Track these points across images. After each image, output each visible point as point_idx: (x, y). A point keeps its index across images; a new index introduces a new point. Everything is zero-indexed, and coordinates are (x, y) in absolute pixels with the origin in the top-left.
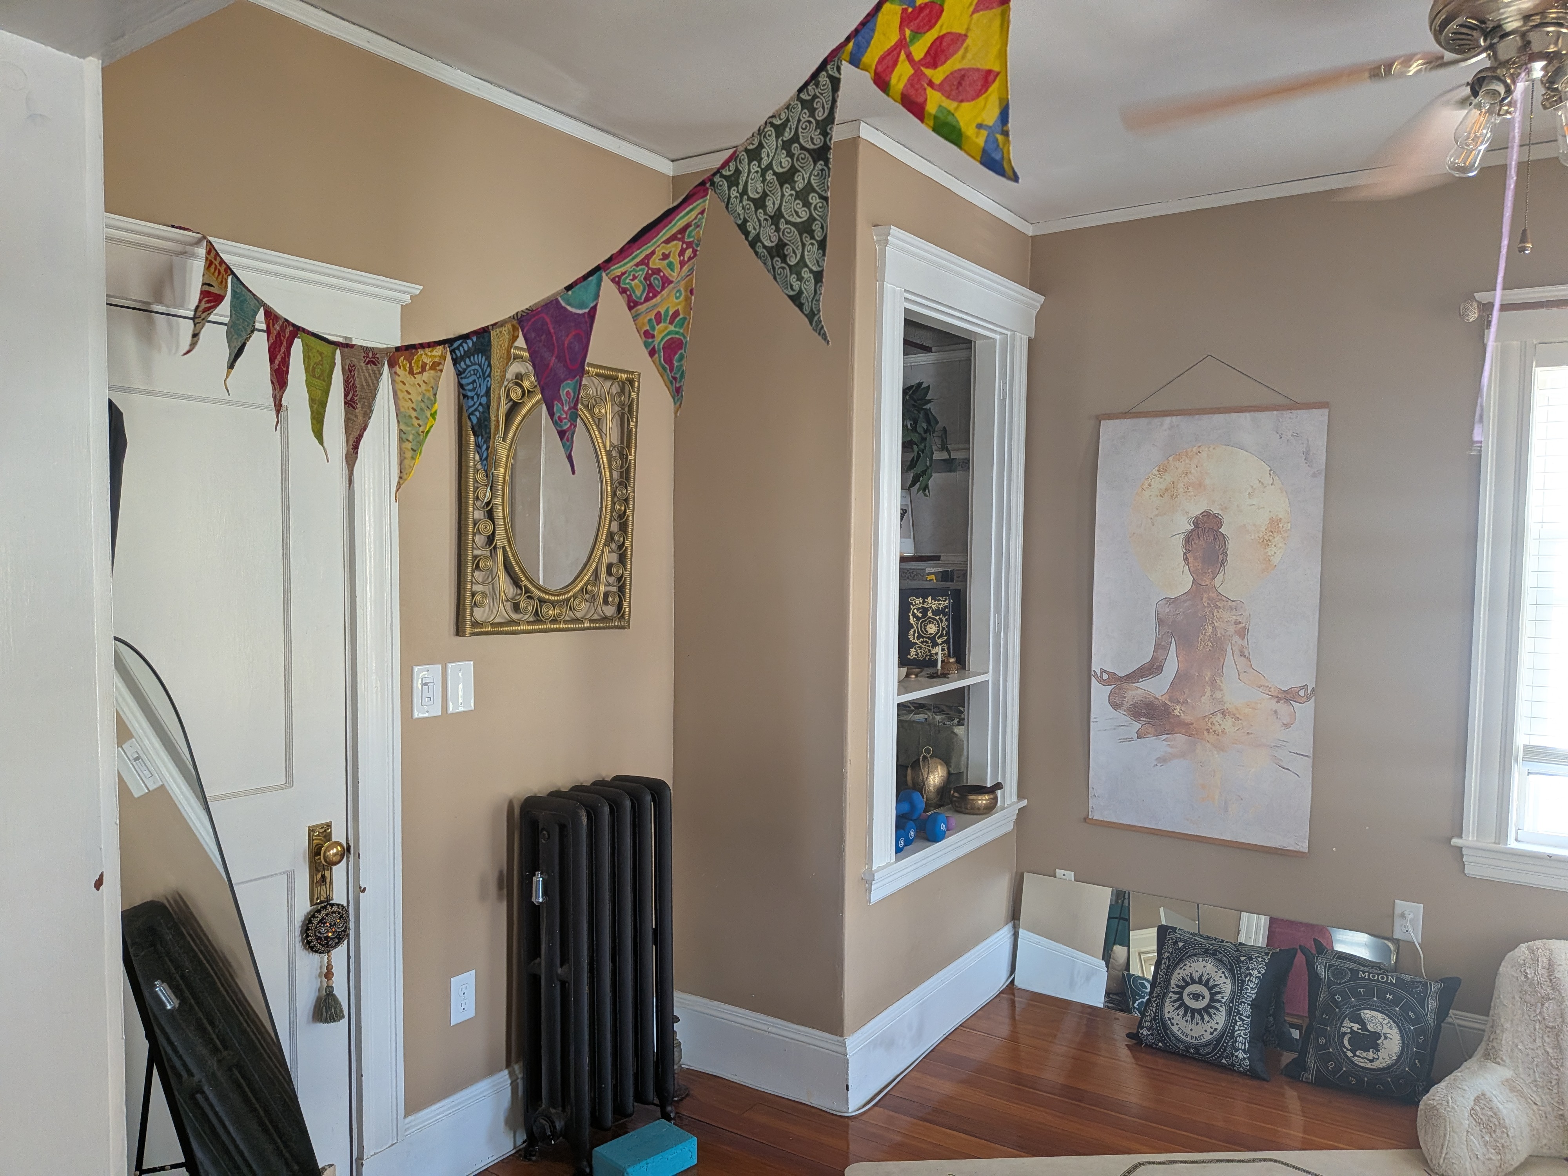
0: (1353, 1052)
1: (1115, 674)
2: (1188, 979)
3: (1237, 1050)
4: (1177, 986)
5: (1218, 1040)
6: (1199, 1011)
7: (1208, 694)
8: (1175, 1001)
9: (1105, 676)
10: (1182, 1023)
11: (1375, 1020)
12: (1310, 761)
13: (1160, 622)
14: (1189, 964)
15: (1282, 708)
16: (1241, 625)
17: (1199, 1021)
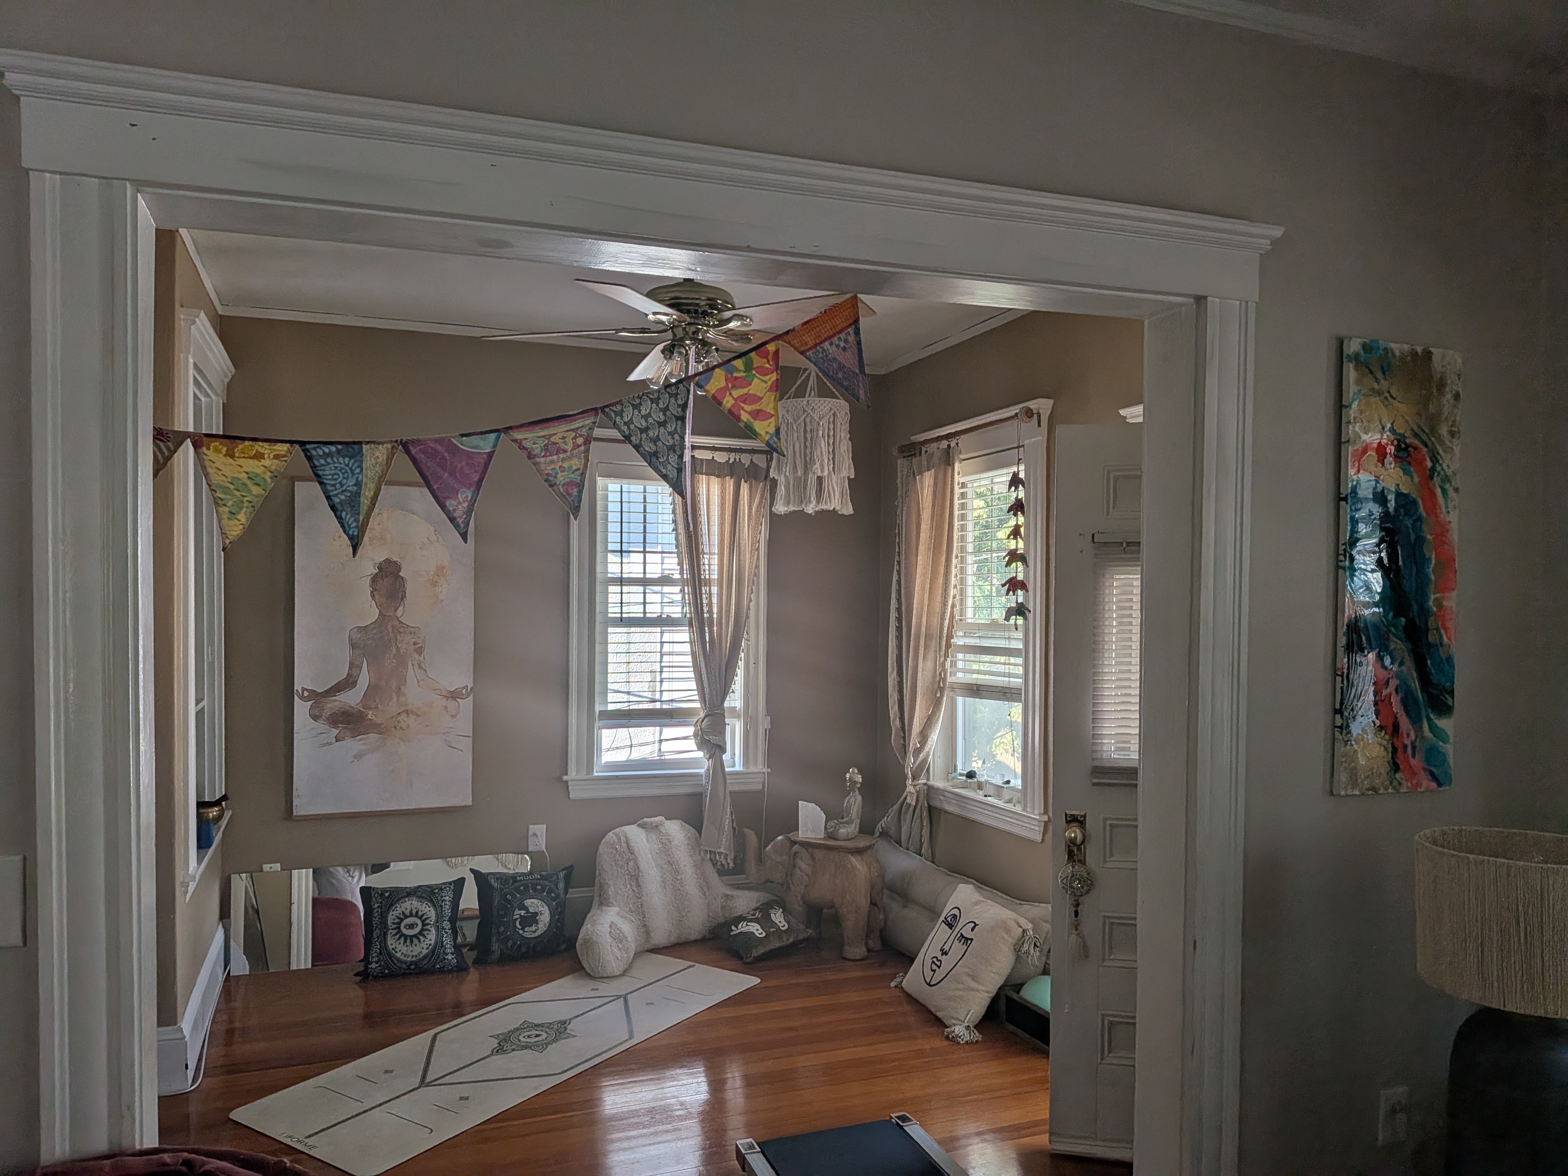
0: (523, 929)
1: (315, 691)
2: (401, 916)
3: (447, 955)
4: (394, 923)
5: (433, 951)
6: (415, 936)
7: (395, 698)
8: (395, 935)
9: (306, 694)
10: (404, 949)
11: (534, 904)
12: (471, 739)
13: (353, 646)
14: (399, 906)
15: (451, 704)
16: (418, 646)
17: (417, 943)
